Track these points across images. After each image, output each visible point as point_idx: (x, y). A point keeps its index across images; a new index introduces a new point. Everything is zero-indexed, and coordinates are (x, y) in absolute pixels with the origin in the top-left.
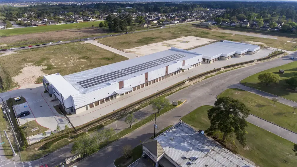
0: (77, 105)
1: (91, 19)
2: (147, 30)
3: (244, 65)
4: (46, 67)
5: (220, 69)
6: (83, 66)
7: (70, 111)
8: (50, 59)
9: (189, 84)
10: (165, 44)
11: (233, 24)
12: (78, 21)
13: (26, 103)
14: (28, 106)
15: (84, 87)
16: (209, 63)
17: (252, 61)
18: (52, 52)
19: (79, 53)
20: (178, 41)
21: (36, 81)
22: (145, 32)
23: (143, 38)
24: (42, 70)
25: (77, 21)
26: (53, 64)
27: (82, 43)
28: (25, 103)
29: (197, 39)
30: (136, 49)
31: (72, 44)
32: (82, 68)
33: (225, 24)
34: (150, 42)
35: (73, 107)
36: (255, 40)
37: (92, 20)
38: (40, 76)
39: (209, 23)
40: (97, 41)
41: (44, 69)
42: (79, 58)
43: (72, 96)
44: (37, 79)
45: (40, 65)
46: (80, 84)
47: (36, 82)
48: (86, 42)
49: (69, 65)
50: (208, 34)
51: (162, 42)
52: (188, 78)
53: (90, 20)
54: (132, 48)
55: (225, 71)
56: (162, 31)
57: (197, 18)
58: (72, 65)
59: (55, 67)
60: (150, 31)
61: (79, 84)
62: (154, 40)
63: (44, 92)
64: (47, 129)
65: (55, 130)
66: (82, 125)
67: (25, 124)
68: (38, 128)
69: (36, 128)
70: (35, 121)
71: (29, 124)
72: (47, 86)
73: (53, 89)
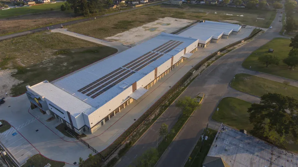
0: (92, 123)
2: (119, 12)
3: (235, 46)
4: (16, 71)
5: (216, 53)
6: (66, 63)
7: (83, 132)
8: (15, 58)
9: (196, 74)
10: (147, 29)
11: (202, 2)
12: (29, 3)
13: (12, 128)
14: (17, 132)
15: (92, 97)
16: (204, 47)
17: (240, 42)
18: (13, 47)
19: (51, 46)
20: (158, 23)
21: (11, 92)
22: (117, 14)
23: (118, 22)
24: (12, 76)
25: (27, 4)
26: (23, 65)
27: (48, 33)
28: (10, 129)
29: (176, 20)
30: (118, 36)
31: (36, 35)
32: (65, 66)
33: (194, 2)
34: (129, 26)
35: (85, 125)
36: (229, 18)
37: (47, 1)
38: (13, 84)
40: (66, 29)
41: (15, 74)
42: (55, 54)
43: (83, 113)
44: (11, 89)
45: (6, 68)
46: (84, 93)
47: (11, 94)
48: (53, 31)
49: (47, 65)
50: (183, 13)
51: (142, 26)
52: (192, 67)
53: (45, 1)
54: (113, 35)
55: (222, 55)
56: (135, 13)
58: (51, 65)
59: (28, 69)
60: (122, 13)
61: (82, 93)
62: (132, 23)
63: (30, 108)
64: (63, 164)
65: (75, 163)
66: (107, 149)
67: (26, 162)
68: (50, 165)
69: (47, 166)
70: (40, 154)
71: (34, 161)
72: (39, 102)
73: (50, 104)
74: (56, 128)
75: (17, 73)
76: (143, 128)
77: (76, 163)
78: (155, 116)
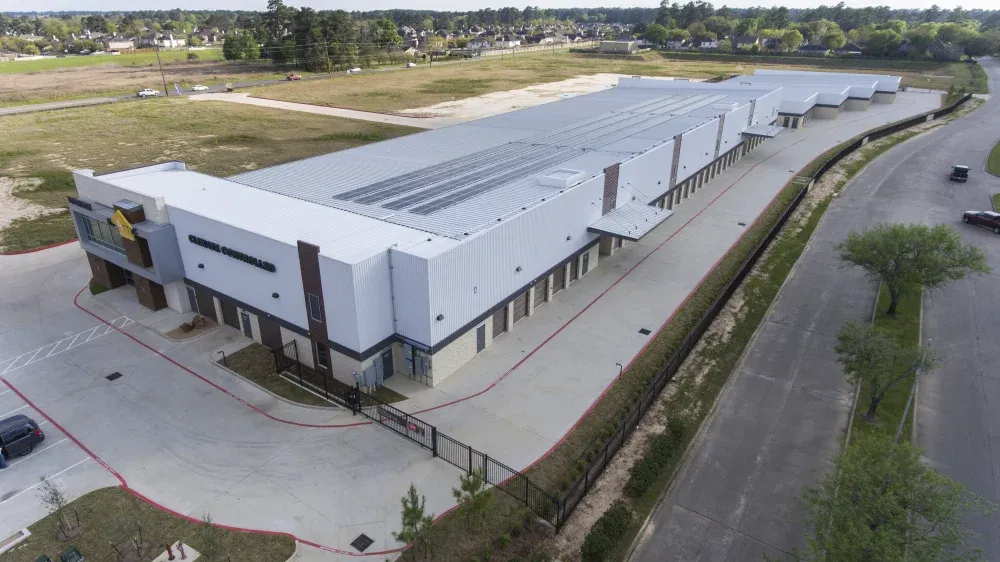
1: (169, 39)
3: (912, 129)
4: (37, 181)
5: (860, 142)
8: (40, 152)
9: (821, 193)
11: (707, 43)
12: (113, 45)
16: (794, 125)
22: (423, 68)
24: (16, 194)
25: (106, 46)
33: (678, 45)
37: (174, 43)
39: (630, 43)
42: (209, 143)
48: (198, 98)
53: (166, 43)
54: (426, 106)
55: (882, 148)
57: (572, 37)
63: (88, 290)
64: (286, 543)
65: (362, 543)
66: (549, 457)
67: (27, 533)
68: (192, 554)
69: (172, 558)
70: (124, 490)
71: (78, 530)
72: (134, 231)
73: (193, 239)
74: (225, 362)
75: (41, 188)
76: (706, 370)
77: (371, 541)
78: (737, 320)
